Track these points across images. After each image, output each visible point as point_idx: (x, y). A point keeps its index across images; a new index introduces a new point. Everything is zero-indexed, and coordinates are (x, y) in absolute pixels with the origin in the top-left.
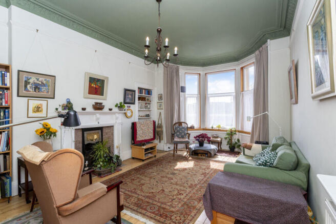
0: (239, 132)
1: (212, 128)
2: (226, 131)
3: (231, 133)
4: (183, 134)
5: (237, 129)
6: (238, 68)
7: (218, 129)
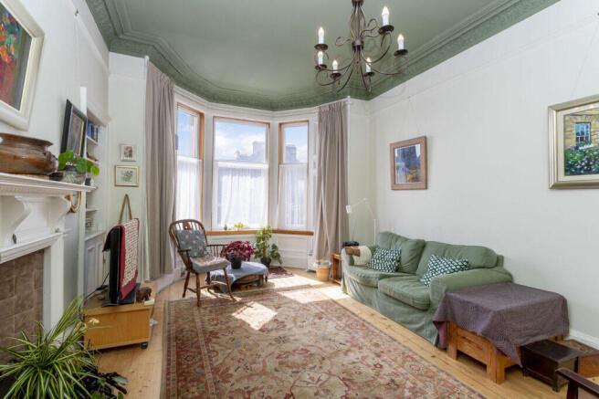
0: (275, 232)
1: (226, 228)
2: (254, 232)
3: (265, 235)
4: (201, 248)
5: (271, 228)
6: (275, 123)
7: (236, 229)
